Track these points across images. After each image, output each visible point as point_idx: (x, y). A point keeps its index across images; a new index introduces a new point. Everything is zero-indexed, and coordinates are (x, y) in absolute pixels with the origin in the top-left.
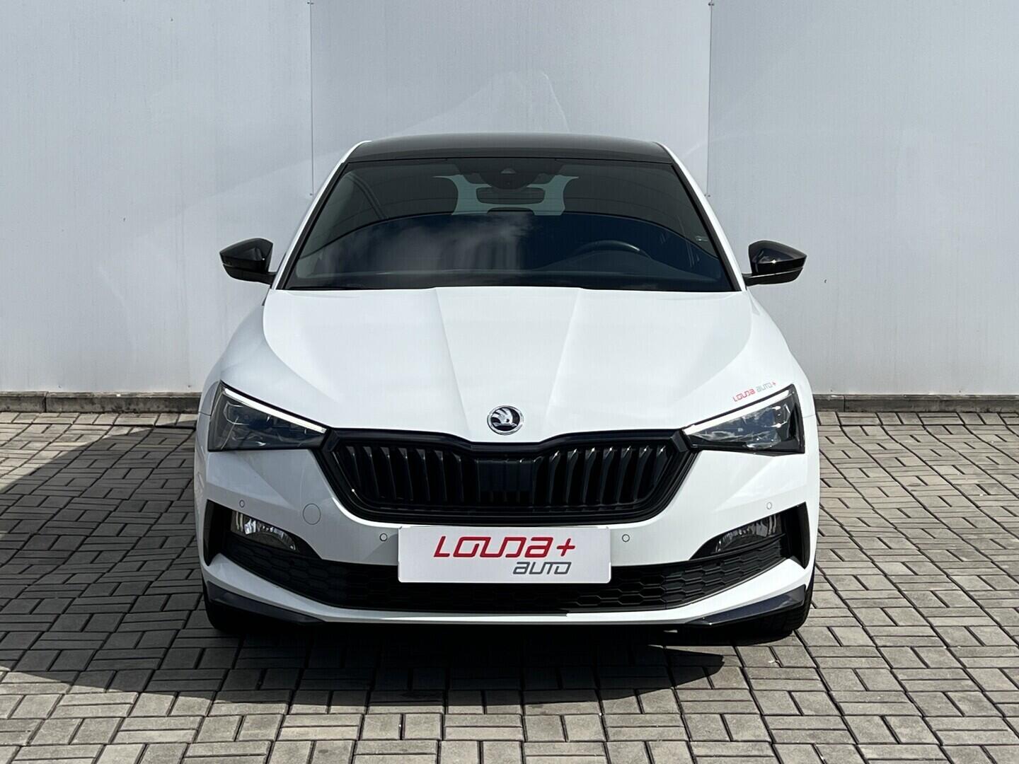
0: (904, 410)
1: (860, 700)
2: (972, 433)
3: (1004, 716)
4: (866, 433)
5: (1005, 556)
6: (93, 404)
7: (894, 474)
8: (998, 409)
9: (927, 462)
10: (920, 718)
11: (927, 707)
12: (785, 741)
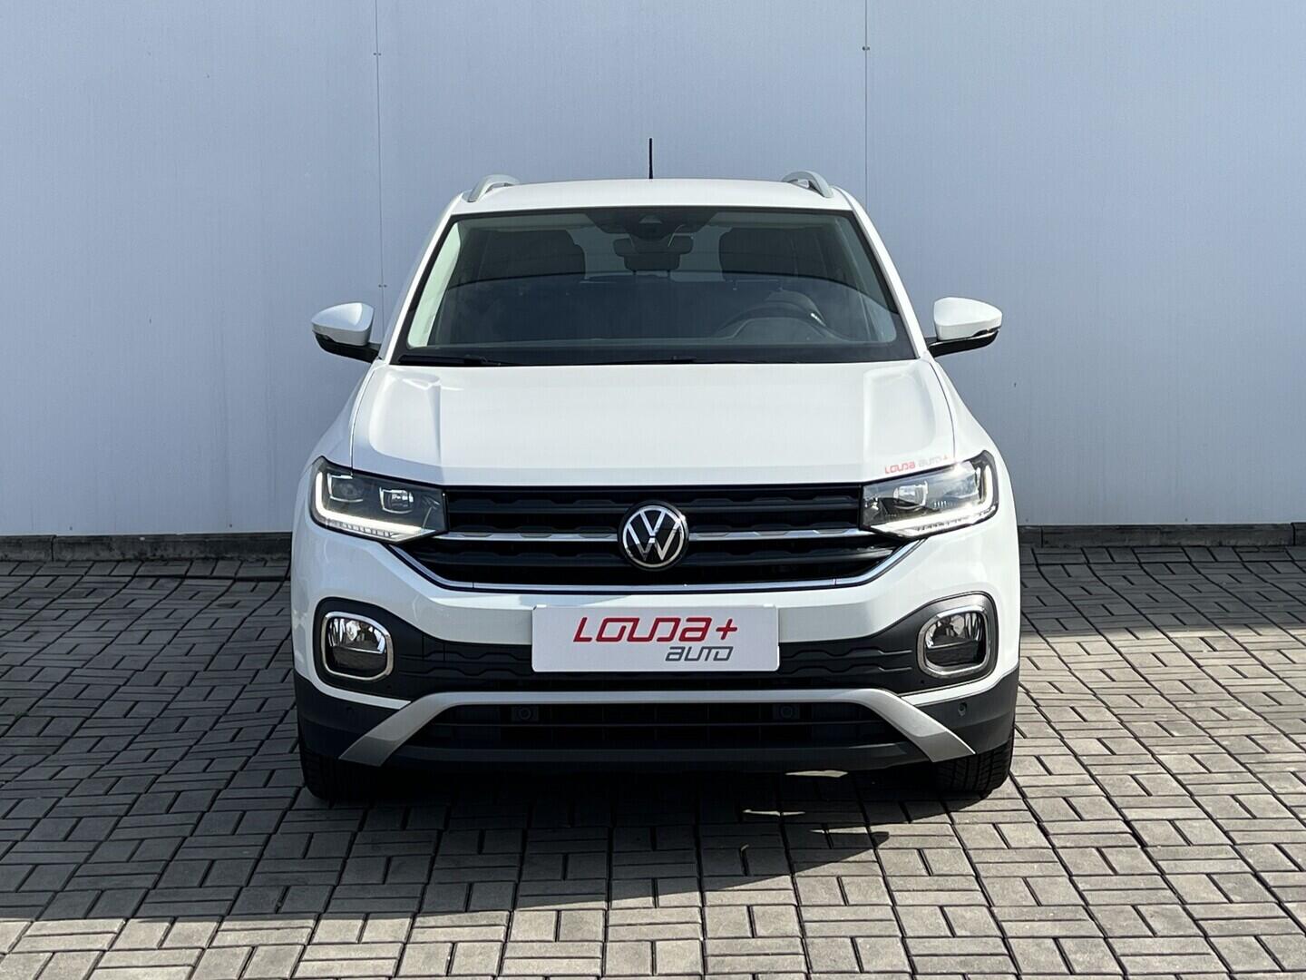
0: (1117, 544)
1: (1028, 918)
2: (1200, 573)
3: (1206, 936)
4: (1068, 574)
5: (1227, 730)
6: (111, 549)
7: (1098, 626)
8: (1233, 542)
9: (1142, 610)
10: (1102, 940)
11: (1110, 925)
12: (929, 971)
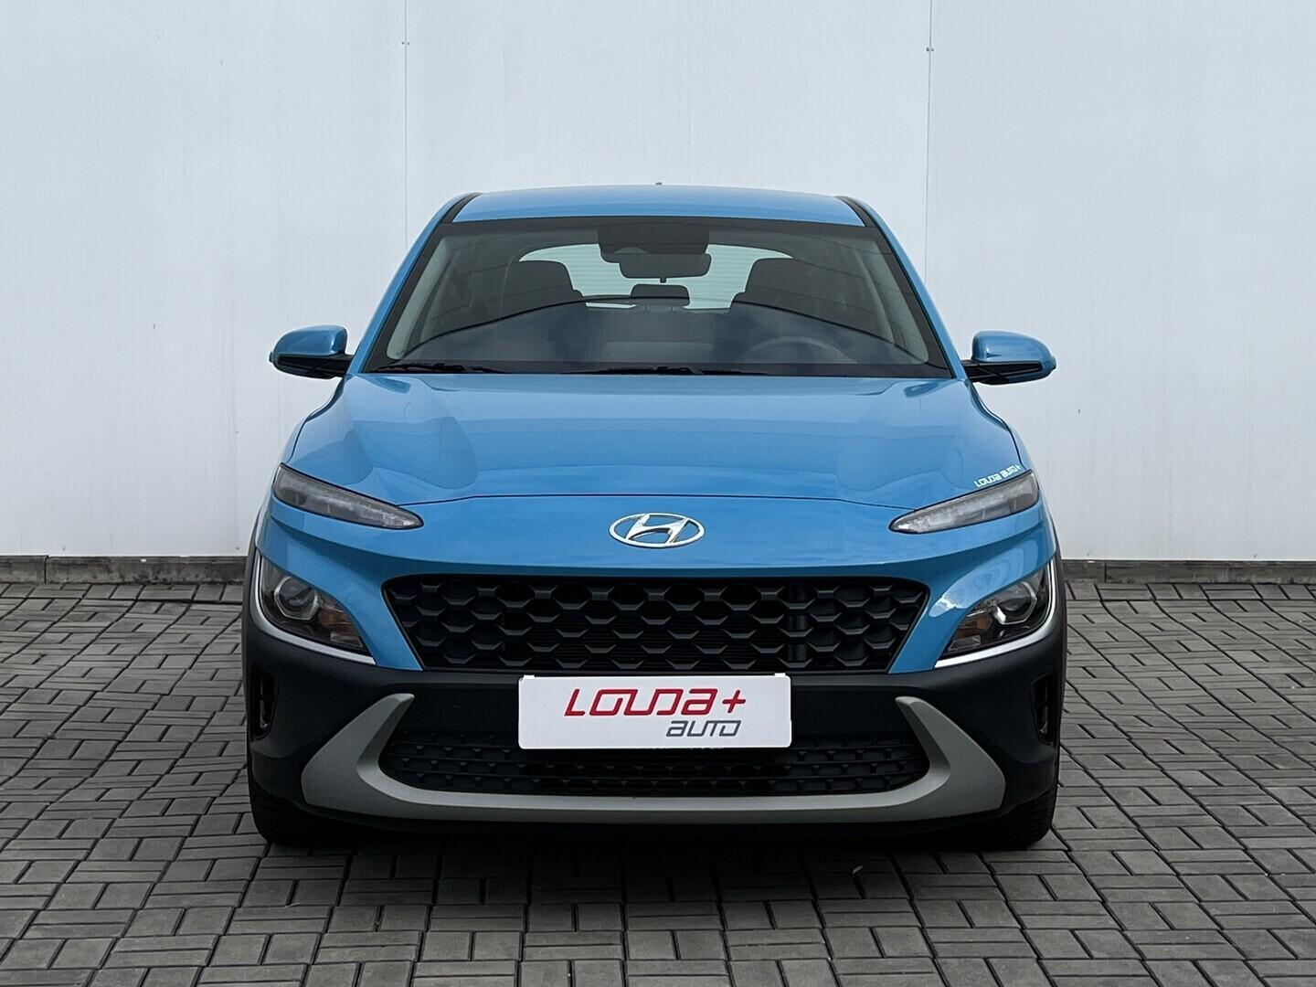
0: (1183, 580)
1: (1163, 942)
2: (1273, 611)
4: (1135, 610)
7: (1177, 662)
8: (1305, 580)
9: (1219, 647)
10: (1242, 962)
11: (1250, 947)
